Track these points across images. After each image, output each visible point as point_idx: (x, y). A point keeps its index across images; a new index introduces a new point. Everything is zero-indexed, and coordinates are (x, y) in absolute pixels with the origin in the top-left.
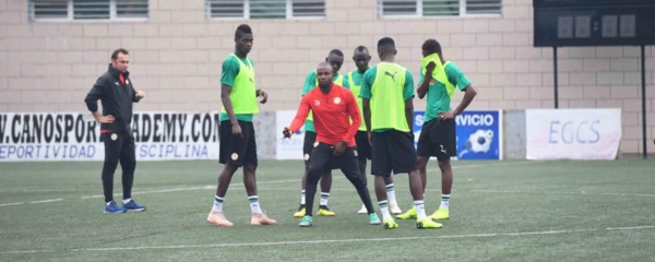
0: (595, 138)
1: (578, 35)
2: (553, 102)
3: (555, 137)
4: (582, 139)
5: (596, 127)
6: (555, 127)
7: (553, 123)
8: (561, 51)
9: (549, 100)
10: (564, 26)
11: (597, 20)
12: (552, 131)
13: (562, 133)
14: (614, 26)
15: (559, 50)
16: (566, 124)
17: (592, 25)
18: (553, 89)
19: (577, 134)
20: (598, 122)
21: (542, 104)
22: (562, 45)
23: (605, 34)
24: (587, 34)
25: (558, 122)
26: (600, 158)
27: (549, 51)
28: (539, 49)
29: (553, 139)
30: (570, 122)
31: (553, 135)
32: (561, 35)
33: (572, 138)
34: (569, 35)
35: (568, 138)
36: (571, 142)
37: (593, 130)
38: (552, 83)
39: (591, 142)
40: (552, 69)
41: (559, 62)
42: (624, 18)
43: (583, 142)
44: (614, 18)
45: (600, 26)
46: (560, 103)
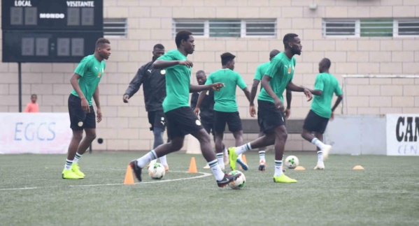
0: (51, 137)
1: (38, 53)
2: (18, 108)
3: (19, 135)
4: (41, 137)
5: (52, 127)
6: (20, 127)
7: (18, 124)
8: (25, 66)
9: (14, 106)
10: (27, 45)
11: (53, 41)
12: (17, 131)
13: (25, 132)
14: (67, 47)
15: (24, 65)
16: (28, 125)
17: (50, 46)
18: (17, 97)
19: (37, 133)
20: (54, 123)
21: (8, 109)
22: (24, 62)
23: (60, 53)
24: (45, 53)
25: (21, 123)
26: (55, 153)
27: (14, 66)
28: (6, 64)
29: (17, 137)
30: (32, 123)
31: (18, 133)
32: (24, 53)
33: (33, 136)
34: (30, 53)
35: (30, 136)
36: (33, 139)
37: (50, 130)
38: (17, 92)
39: (48, 140)
40: (17, 81)
41: (23, 75)
42: (74, 40)
43: (41, 139)
44: (67, 40)
45: (56, 47)
46: (23, 108)
